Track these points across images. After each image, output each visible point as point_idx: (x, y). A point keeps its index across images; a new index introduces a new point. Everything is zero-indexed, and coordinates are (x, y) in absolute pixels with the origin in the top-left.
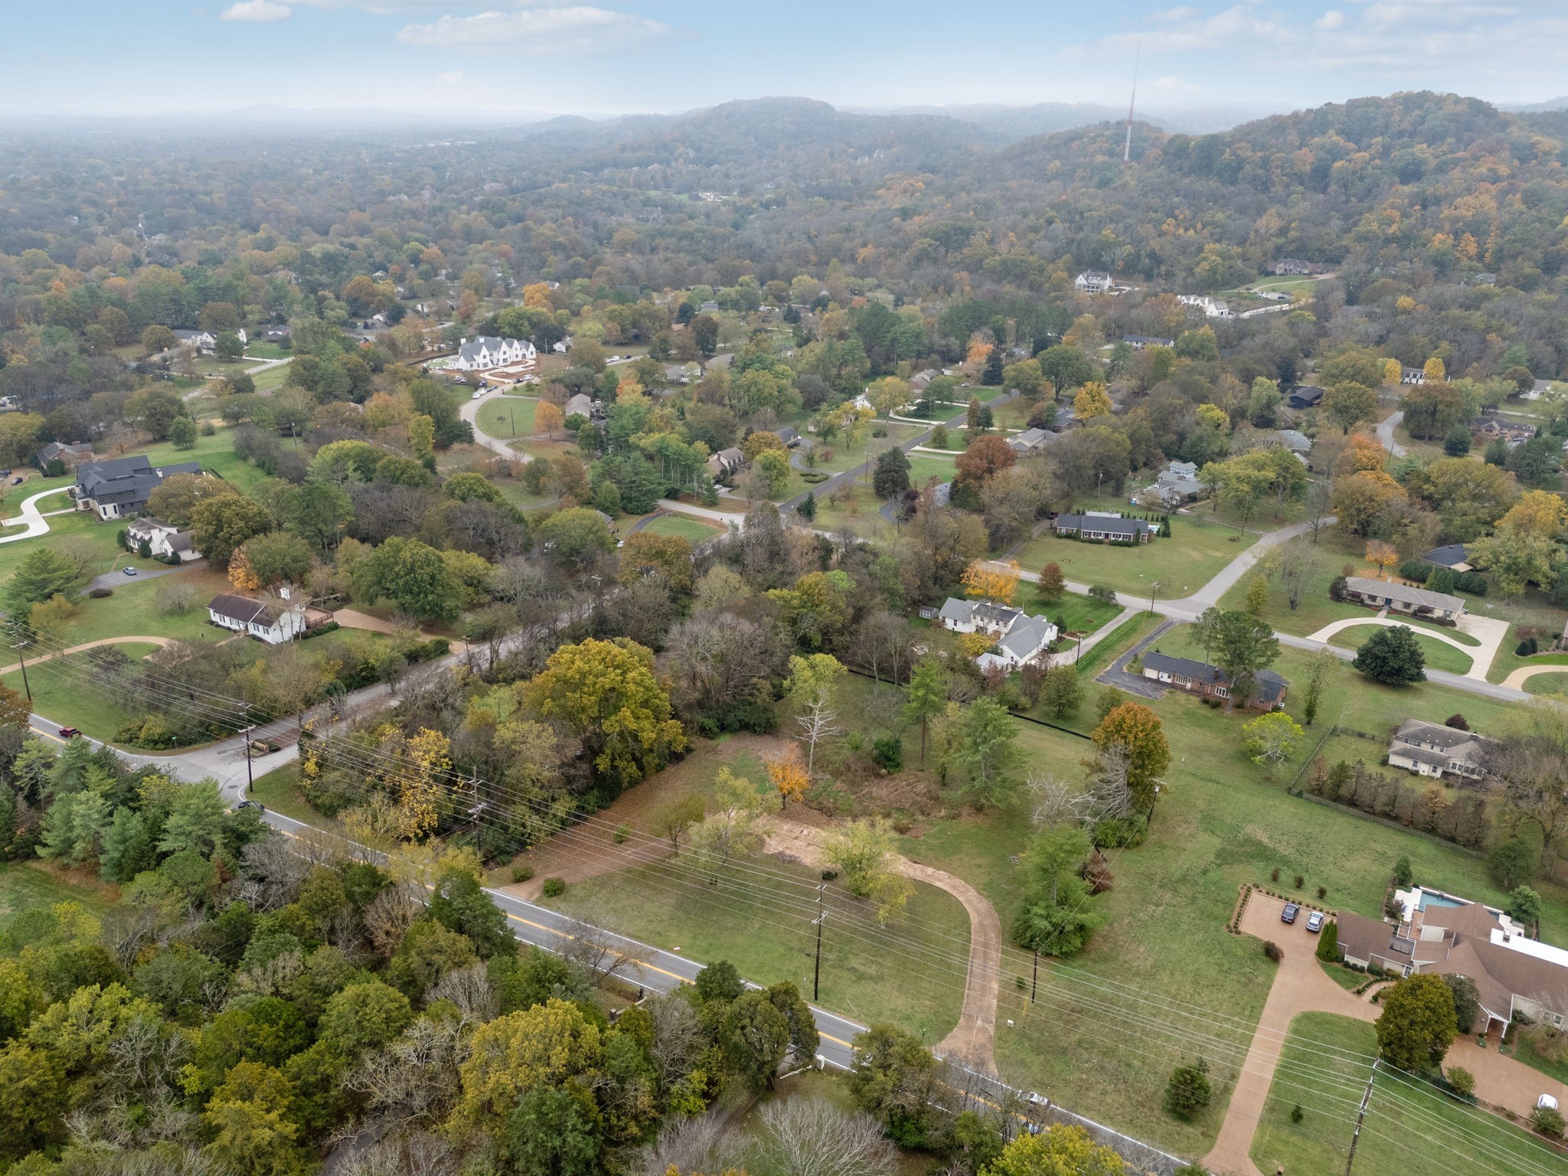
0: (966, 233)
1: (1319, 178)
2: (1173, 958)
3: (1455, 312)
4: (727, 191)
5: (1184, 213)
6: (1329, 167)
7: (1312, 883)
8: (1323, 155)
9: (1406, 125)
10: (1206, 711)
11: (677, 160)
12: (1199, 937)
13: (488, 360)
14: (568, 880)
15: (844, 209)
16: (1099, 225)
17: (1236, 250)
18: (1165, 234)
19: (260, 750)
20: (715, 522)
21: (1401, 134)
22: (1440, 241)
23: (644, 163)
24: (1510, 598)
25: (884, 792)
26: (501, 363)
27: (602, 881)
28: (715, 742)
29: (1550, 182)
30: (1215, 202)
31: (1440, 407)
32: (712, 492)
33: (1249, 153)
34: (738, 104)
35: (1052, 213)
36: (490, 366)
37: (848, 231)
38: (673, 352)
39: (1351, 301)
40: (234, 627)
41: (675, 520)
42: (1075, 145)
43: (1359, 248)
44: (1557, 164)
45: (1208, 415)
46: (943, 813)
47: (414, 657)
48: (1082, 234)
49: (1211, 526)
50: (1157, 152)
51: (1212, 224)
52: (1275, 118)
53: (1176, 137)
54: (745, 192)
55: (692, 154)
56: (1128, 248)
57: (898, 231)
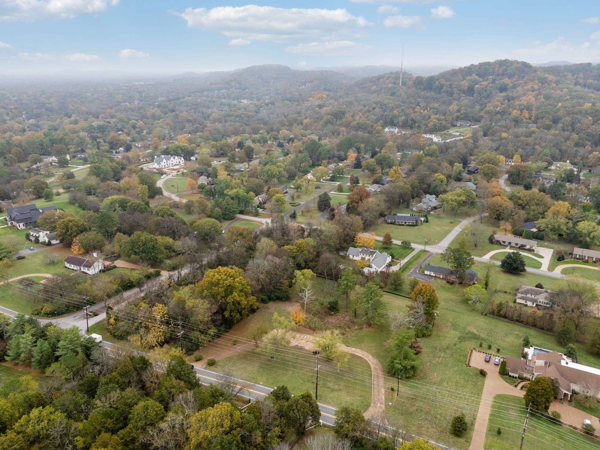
0: (343, 113)
1: (470, 91)
2: (447, 377)
3: (523, 138)
4: (252, 99)
5: (423, 104)
6: (473, 87)
7: (494, 347)
8: (471, 83)
9: (500, 72)
10: (448, 286)
11: (232, 88)
12: (456, 369)
13: (166, 164)
14: (216, 359)
15: (297, 105)
16: (392, 109)
17: (443, 117)
18: (416, 112)
19: (90, 316)
20: (259, 222)
21: (499, 75)
22: (515, 113)
23: (220, 89)
24: (553, 241)
25: (333, 321)
26: (171, 165)
27: (230, 359)
28: (267, 305)
29: (553, 91)
30: (434, 100)
31: (521, 172)
32: (257, 211)
33: (445, 83)
34: (254, 67)
35: (375, 105)
36: (167, 166)
37: (299, 113)
38: (237, 159)
39: (485, 135)
40: (75, 268)
41: (243, 222)
42: (381, 80)
43: (487, 116)
44: (554, 85)
45: (439, 177)
46: (356, 328)
47: (148, 277)
48: (386, 113)
49: (443, 218)
50: (411, 83)
51: (433, 108)
52: (453, 70)
53: (418, 78)
54: (258, 99)
55: (238, 86)
56: (403, 118)
57: (318, 113)
